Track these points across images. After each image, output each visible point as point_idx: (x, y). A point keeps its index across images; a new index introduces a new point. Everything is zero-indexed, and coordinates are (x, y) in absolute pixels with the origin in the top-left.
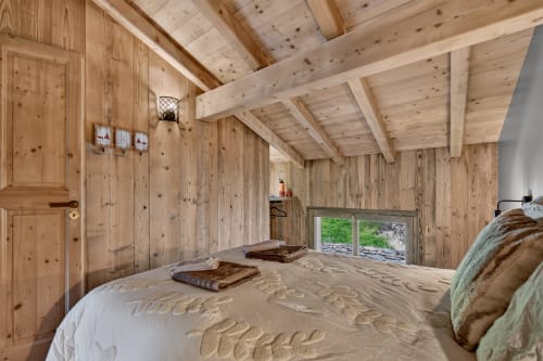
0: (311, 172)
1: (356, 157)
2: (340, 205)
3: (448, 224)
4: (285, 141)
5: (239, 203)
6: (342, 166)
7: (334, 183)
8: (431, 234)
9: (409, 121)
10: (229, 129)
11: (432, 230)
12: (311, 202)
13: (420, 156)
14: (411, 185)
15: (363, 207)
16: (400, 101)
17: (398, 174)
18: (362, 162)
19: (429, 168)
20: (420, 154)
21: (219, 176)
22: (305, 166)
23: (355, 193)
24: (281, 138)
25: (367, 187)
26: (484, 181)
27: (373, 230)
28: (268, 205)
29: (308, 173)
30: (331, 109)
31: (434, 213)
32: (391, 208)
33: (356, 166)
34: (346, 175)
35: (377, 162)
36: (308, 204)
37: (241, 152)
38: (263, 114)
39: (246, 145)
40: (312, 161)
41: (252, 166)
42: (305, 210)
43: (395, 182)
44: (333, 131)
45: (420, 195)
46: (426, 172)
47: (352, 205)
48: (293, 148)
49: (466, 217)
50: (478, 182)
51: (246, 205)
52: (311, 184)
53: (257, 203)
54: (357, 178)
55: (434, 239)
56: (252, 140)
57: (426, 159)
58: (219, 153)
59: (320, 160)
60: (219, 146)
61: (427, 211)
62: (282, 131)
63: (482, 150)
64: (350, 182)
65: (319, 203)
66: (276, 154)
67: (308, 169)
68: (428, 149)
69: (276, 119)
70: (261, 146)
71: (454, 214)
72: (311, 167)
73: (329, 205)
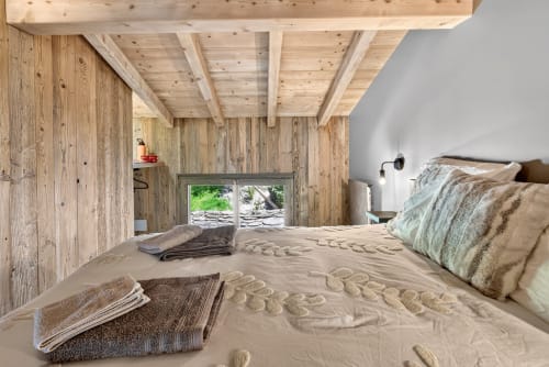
0: (182, 133)
1: (237, 119)
2: (220, 170)
3: (317, 184)
4: (155, 91)
5: (89, 174)
6: (220, 128)
7: (211, 146)
8: (305, 193)
9: (299, 89)
10: (72, 57)
11: (306, 190)
12: (183, 168)
13: (296, 123)
14: (289, 150)
15: (245, 171)
16: (301, 68)
17: (277, 139)
18: (243, 125)
19: (303, 134)
20: (296, 121)
21: (56, 132)
22: (175, 126)
23: (235, 157)
24: (150, 86)
25: (249, 151)
26: (340, 146)
27: (215, 193)
28: (131, 174)
29: (179, 133)
30: (231, 61)
31: (307, 174)
32: (272, 171)
33: (237, 129)
34: (225, 138)
35: (259, 126)
36: (179, 172)
37: (93, 97)
38: (133, 46)
39: (100, 87)
40: (183, 120)
41: (109, 119)
42: (175, 178)
43: (276, 145)
44: (223, 88)
45: (296, 159)
46: (300, 138)
47: (232, 170)
48: (163, 100)
49: (329, 176)
50: (337, 147)
51: (101, 176)
52: (182, 147)
53: (117, 172)
54: (238, 142)
55: (307, 197)
56: (108, 82)
57: (300, 127)
58: (56, 93)
59: (194, 119)
60: (54, 81)
61: (301, 173)
62: (155, 77)
63: (339, 122)
64: (230, 145)
65: (193, 169)
66: (140, 106)
67: (178, 129)
68: (302, 117)
69: (154, 59)
70: (121, 91)
71: (321, 174)
72: (182, 126)
73: (206, 171)
